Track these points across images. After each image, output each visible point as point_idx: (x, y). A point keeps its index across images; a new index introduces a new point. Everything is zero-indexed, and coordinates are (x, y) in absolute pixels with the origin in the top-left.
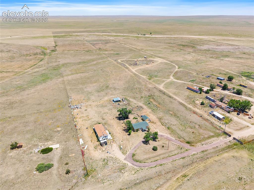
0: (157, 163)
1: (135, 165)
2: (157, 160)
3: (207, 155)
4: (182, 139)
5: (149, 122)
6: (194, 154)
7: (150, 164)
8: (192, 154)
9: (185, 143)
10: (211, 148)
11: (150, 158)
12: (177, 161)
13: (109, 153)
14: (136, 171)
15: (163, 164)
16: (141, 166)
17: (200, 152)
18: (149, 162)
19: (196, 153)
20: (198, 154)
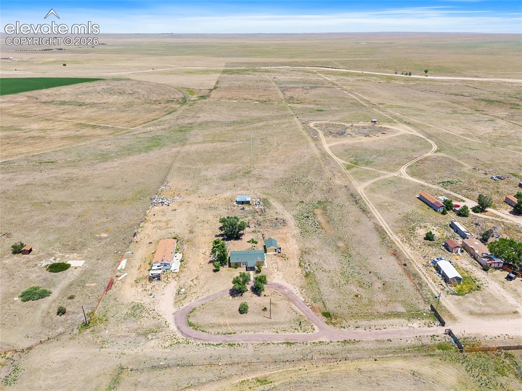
0: (228, 339)
1: (182, 332)
2: (230, 334)
3: (349, 351)
4: (319, 305)
5: (275, 255)
6: (320, 342)
7: (213, 336)
8: (316, 341)
9: (320, 314)
10: (373, 339)
11: (220, 326)
12: (272, 345)
13: (152, 296)
14: (176, 341)
15: (238, 344)
16: (191, 337)
17: (338, 342)
18: (213, 333)
19: (328, 341)
20: (332, 344)
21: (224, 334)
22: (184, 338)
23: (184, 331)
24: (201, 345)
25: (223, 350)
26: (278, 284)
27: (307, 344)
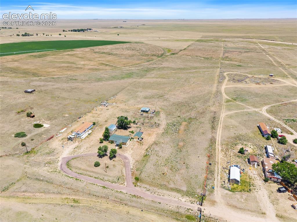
0: (78, 176)
1: (61, 167)
2: (81, 174)
3: (132, 201)
5: (137, 141)
7: (72, 173)
10: (151, 199)
11: (80, 169)
12: (95, 186)
13: (63, 147)
14: (55, 170)
15: (80, 180)
16: (63, 170)
17: (130, 194)
20: (126, 195)
21: (78, 173)
22: (60, 170)
24: (64, 175)
25: (71, 181)
26: (126, 156)
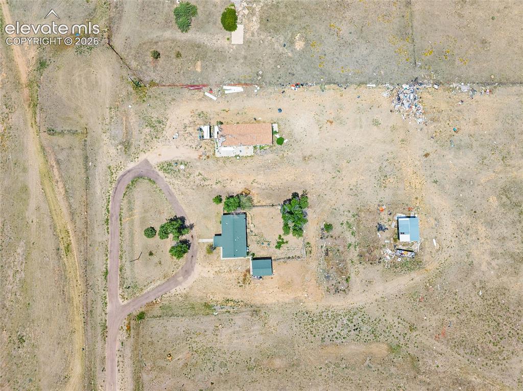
0: (114, 218)
1: (125, 175)
2: (121, 220)
3: (94, 328)
6: (106, 303)
8: (107, 300)
9: (143, 310)
10: (106, 354)
11: (130, 209)
12: (105, 258)
13: (174, 137)
14: (114, 171)
15: (108, 228)
16: (118, 184)
17: (106, 321)
18: (122, 204)
19: (107, 311)
20: (103, 314)
21: (120, 214)
22: (117, 178)
23: (125, 177)
24: (108, 194)
25: (102, 215)
27: (104, 290)
